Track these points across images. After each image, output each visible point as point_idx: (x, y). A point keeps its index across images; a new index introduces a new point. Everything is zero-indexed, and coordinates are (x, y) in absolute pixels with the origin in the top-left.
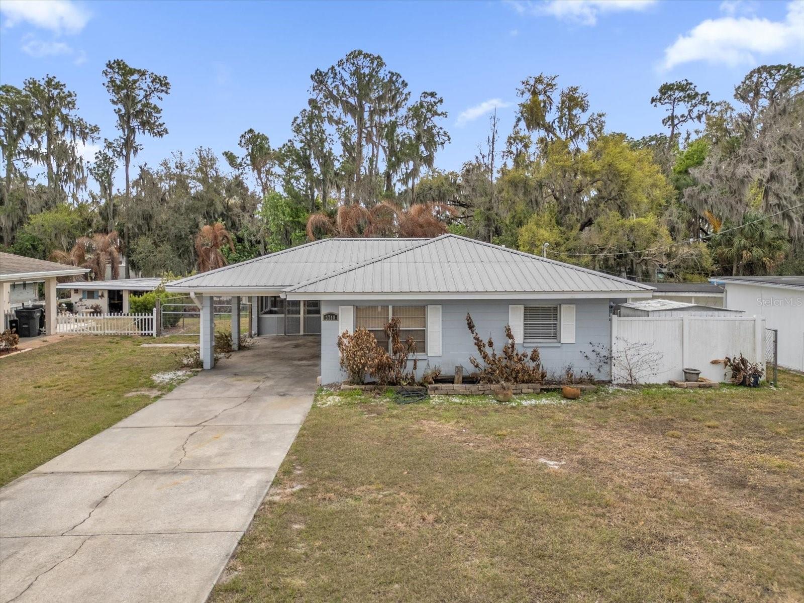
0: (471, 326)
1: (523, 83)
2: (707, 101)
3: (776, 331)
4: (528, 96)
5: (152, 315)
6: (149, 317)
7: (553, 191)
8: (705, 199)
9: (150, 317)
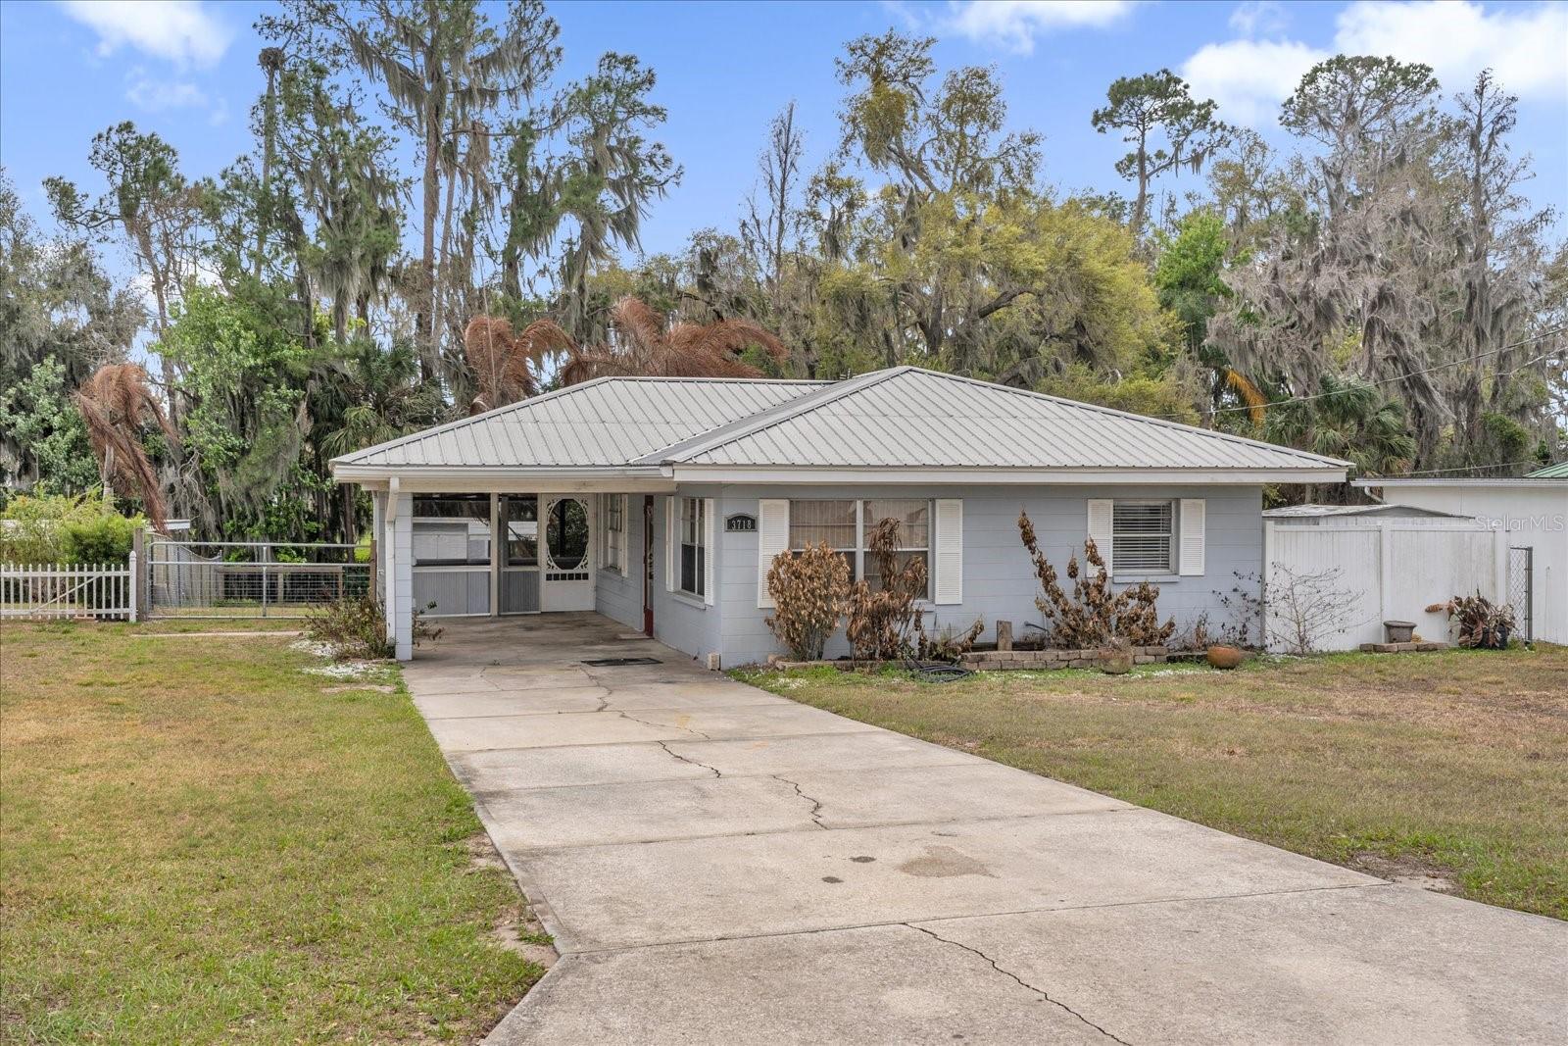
0: (1028, 539)
1: (853, 50)
2: (1212, 120)
3: (1530, 550)
4: (863, 85)
5: (127, 568)
6: (118, 573)
7: (920, 315)
8: (1250, 342)
9: (122, 573)
